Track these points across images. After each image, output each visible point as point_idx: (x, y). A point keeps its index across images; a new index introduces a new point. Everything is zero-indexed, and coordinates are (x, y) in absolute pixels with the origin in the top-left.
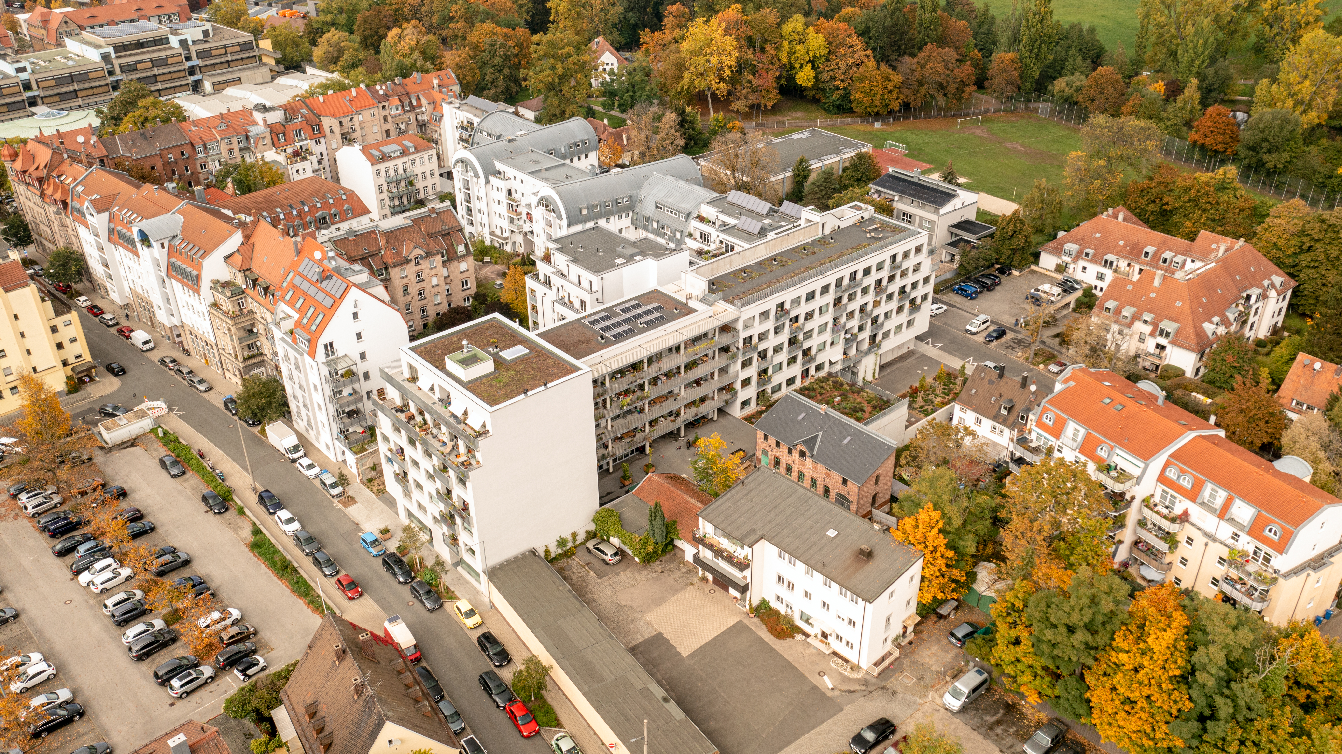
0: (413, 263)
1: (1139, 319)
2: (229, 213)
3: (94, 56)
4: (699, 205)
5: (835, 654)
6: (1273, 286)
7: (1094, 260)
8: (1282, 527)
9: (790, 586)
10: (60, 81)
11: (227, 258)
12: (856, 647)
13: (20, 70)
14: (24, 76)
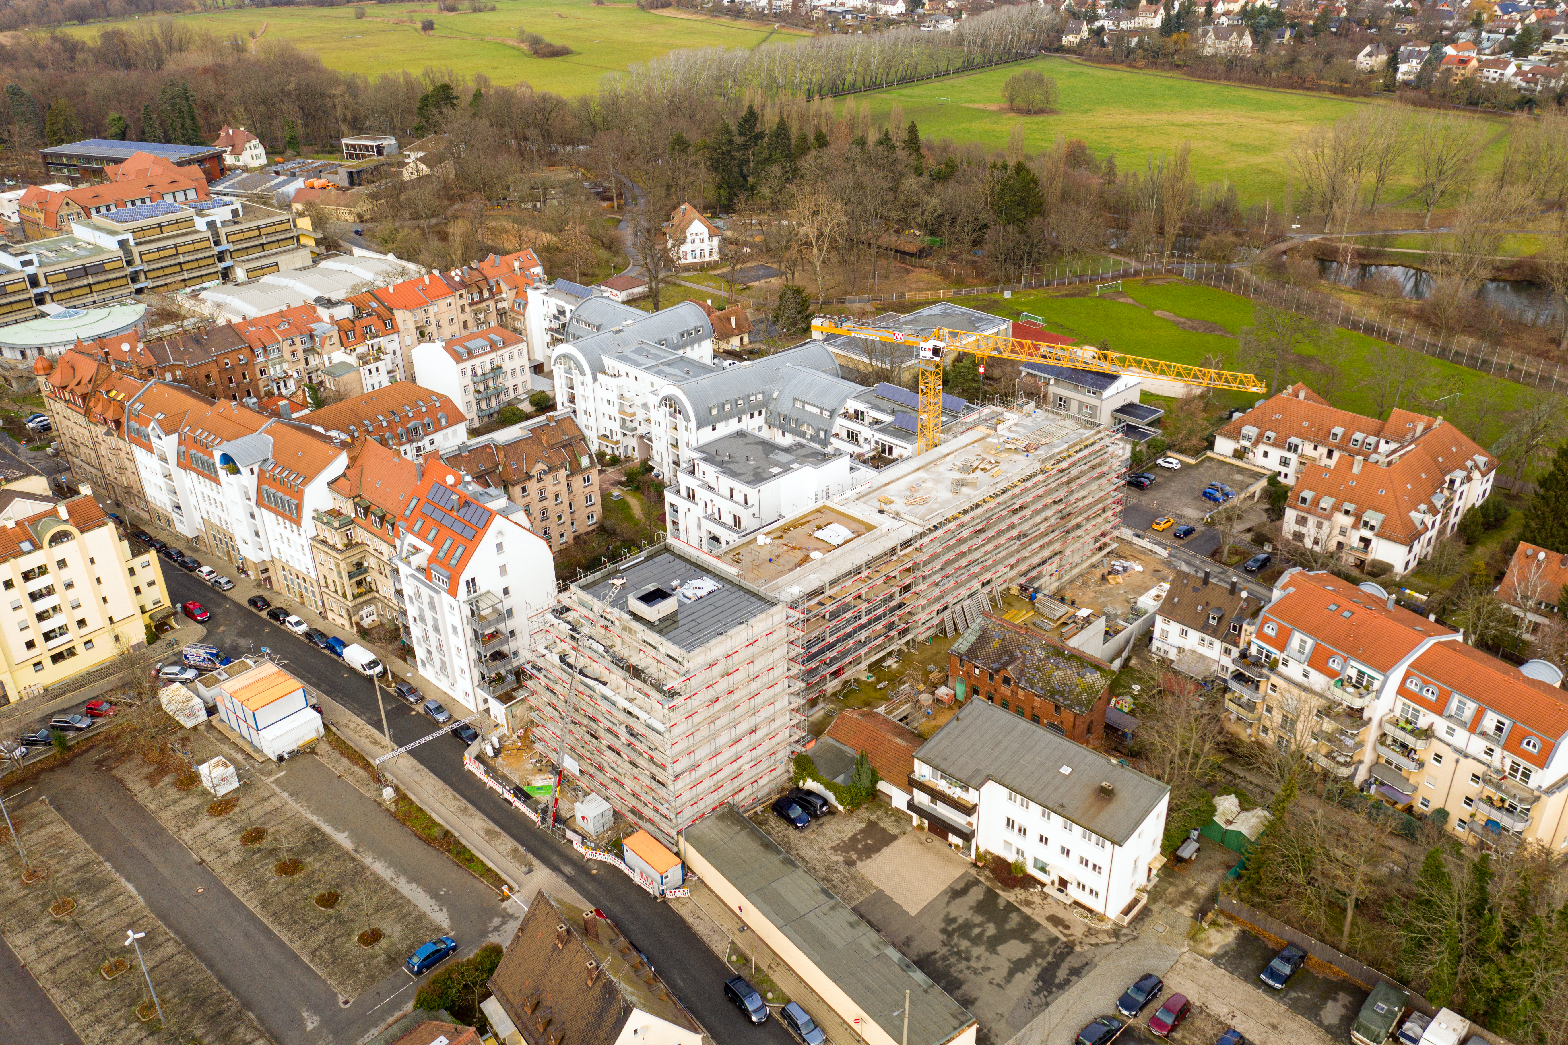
0: (535, 480)
1: (1339, 510)
2: (320, 430)
3: (110, 244)
4: (844, 401)
5: (1076, 903)
6: (1477, 467)
7: (1277, 444)
8: (1541, 740)
9: (1023, 831)
10: (73, 275)
11: (331, 484)
12: (1102, 895)
13: (25, 264)
14: (30, 270)
